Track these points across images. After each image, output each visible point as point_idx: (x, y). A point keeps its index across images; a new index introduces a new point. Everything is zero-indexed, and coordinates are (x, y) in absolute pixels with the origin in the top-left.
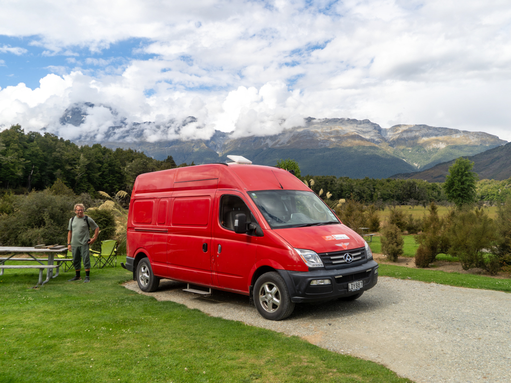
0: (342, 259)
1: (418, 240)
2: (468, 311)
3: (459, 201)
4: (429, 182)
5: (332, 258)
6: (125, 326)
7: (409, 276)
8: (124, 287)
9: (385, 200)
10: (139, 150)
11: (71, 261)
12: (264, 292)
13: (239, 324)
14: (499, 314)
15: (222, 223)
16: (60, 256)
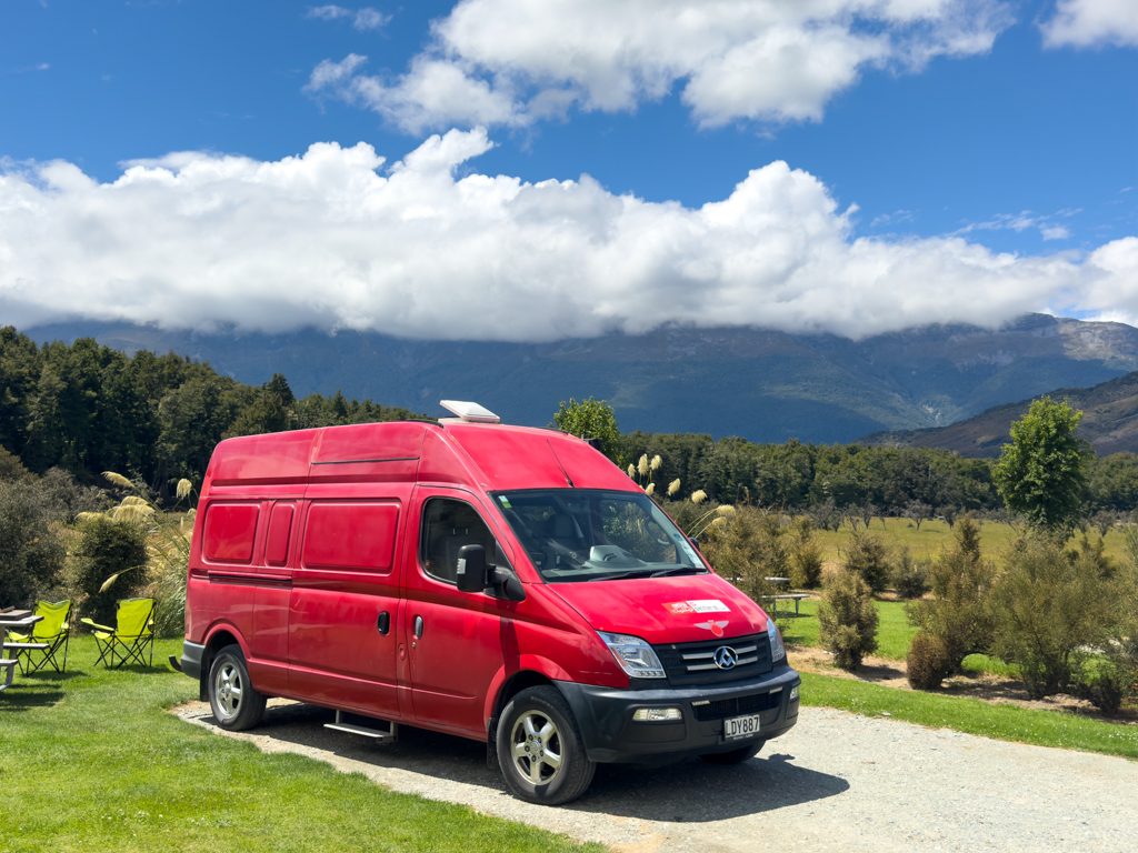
0: (710, 661)
1: (916, 618)
2: (1022, 801)
3: (1037, 515)
4: (965, 455)
5: (686, 657)
6: (192, 810)
7: (886, 708)
8: (177, 718)
9: (841, 503)
10: (197, 356)
11: (43, 649)
12: (522, 736)
13: (460, 809)
14: (1100, 811)
15: (427, 564)
16: (15, 636)
